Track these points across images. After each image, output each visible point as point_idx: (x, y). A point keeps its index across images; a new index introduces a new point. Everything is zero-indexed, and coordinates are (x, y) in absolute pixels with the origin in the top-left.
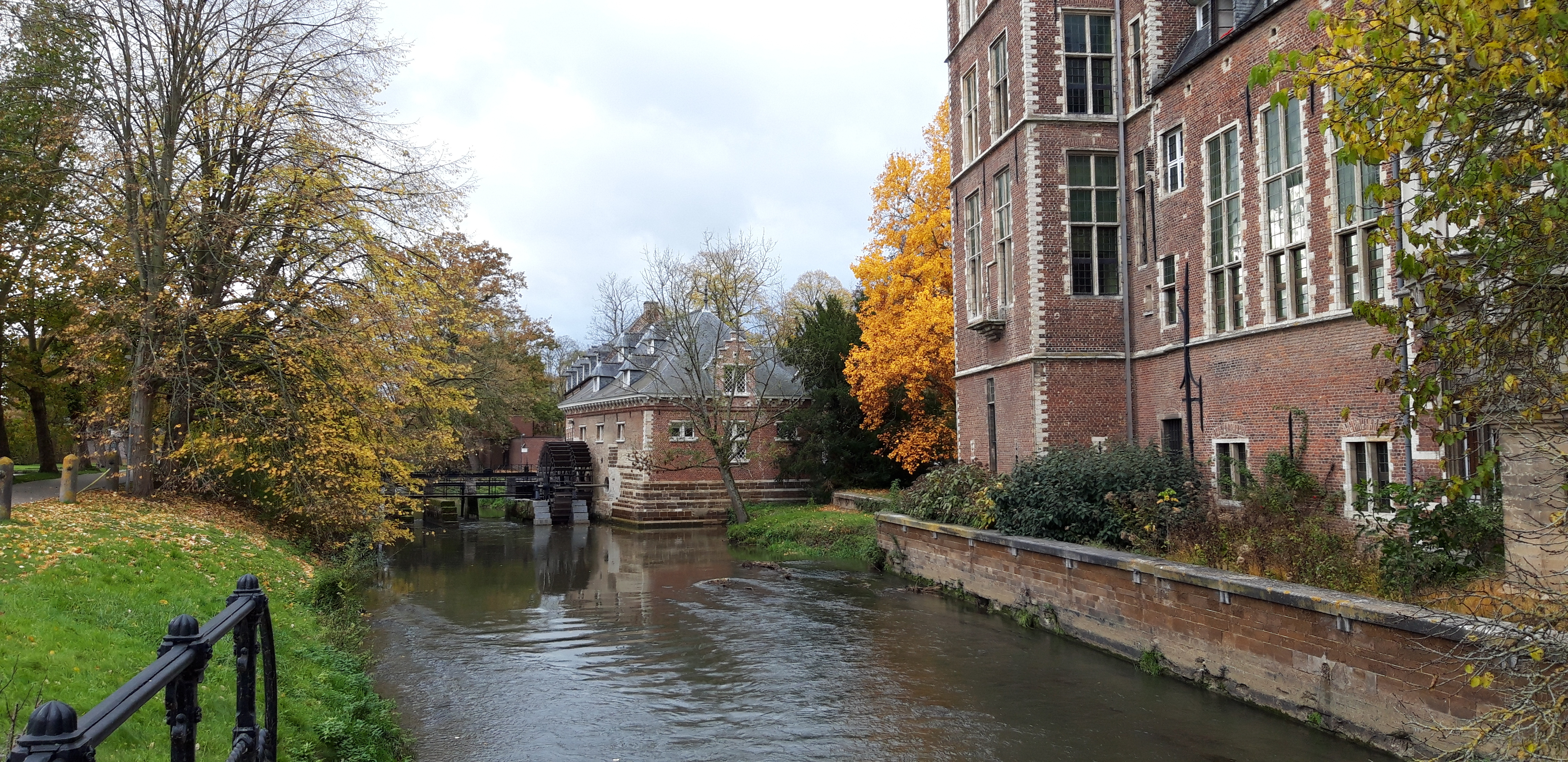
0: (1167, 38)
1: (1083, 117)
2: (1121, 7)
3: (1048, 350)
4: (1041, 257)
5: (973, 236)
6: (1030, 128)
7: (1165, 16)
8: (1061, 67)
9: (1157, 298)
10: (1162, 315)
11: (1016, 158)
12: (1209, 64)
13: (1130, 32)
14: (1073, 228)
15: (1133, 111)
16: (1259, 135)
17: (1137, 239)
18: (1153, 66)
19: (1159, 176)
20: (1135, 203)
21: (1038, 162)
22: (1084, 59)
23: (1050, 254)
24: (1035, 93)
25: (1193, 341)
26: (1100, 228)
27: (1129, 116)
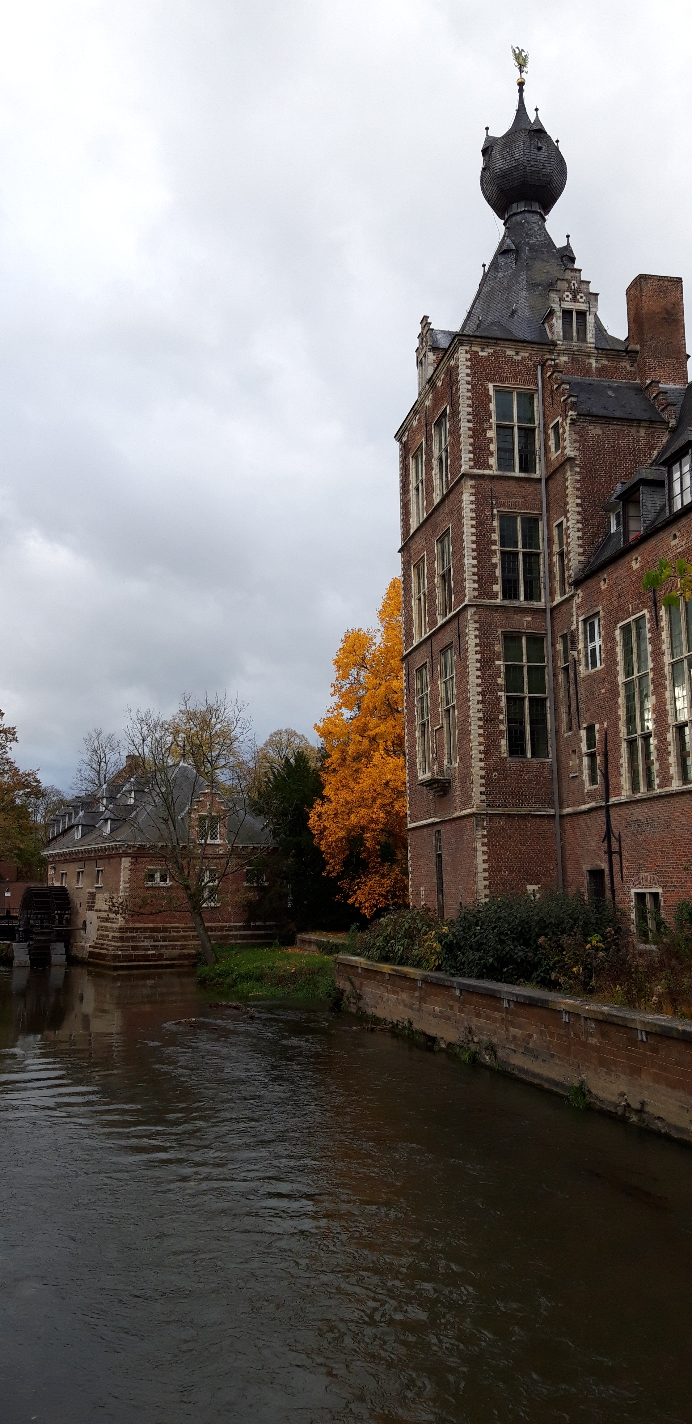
0: (586, 538)
1: (516, 603)
2: (548, 511)
3: (488, 806)
4: (481, 723)
5: (422, 703)
6: (470, 612)
7: (585, 520)
8: (496, 560)
9: (581, 761)
10: (586, 776)
11: (459, 636)
12: (621, 562)
13: (555, 532)
14: (508, 698)
15: (558, 599)
16: (664, 623)
17: (563, 710)
18: (575, 561)
19: (581, 656)
20: (561, 678)
21: (477, 641)
22: (517, 553)
23: (489, 721)
24: (474, 581)
25: (613, 800)
26: (530, 699)
27: (555, 603)
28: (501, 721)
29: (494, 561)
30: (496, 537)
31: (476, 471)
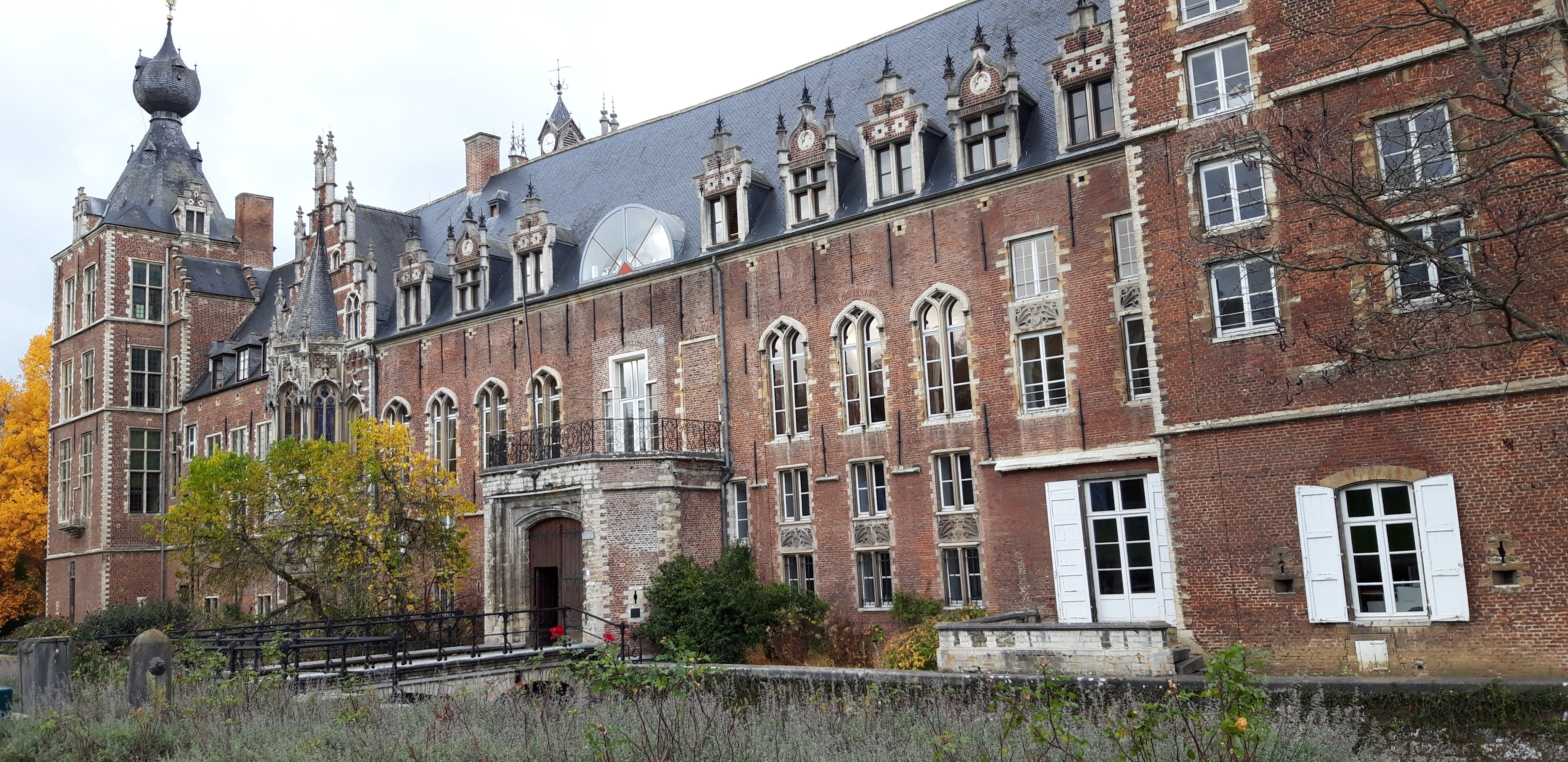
0: (192, 372)
1: (141, 409)
2: (167, 349)
3: (112, 546)
4: (110, 491)
5: (65, 467)
6: (106, 414)
7: (192, 360)
8: (128, 379)
11: (97, 429)
13: (173, 363)
14: (132, 473)
15: (172, 409)
17: (171, 482)
18: (184, 386)
19: (184, 449)
20: (171, 460)
21: (111, 435)
22: (144, 375)
23: (116, 490)
24: (110, 394)
26: (148, 473)
27: (169, 412)
28: (126, 489)
29: (126, 380)
30: (128, 363)
31: (116, 318)
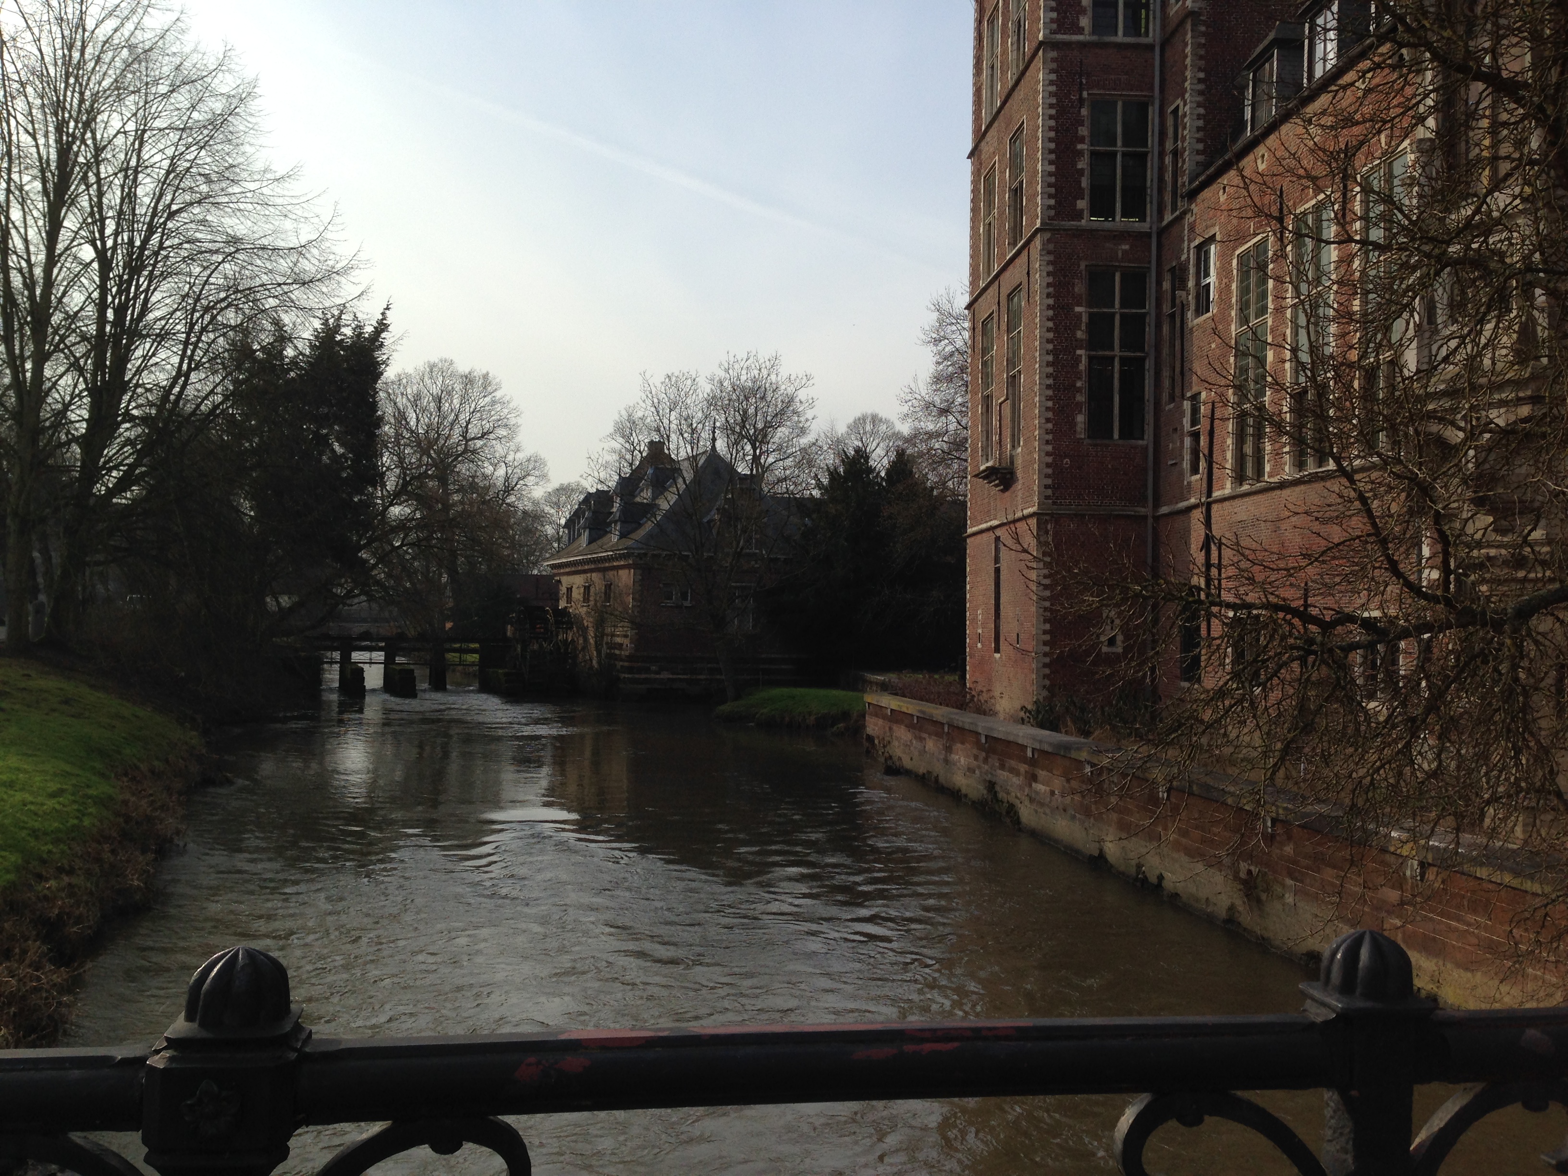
0: (1208, 129)
1: (1109, 224)
2: (1162, 90)
3: (1054, 503)
6: (1042, 238)
7: (1207, 102)
8: (1084, 164)
9: (1182, 442)
10: (1186, 465)
11: (1028, 273)
12: (1246, 159)
13: (1169, 121)
14: (1091, 359)
15: (1168, 218)
16: (1289, 248)
17: (1166, 373)
18: (1190, 163)
19: (1190, 297)
20: (1166, 326)
22: (1114, 154)
23: (1062, 389)
24: (1050, 196)
25: (1216, 494)
26: (1123, 360)
27: (1165, 223)
28: (1079, 390)
29: (1080, 166)
30: (1084, 131)
31: (1060, 37)
